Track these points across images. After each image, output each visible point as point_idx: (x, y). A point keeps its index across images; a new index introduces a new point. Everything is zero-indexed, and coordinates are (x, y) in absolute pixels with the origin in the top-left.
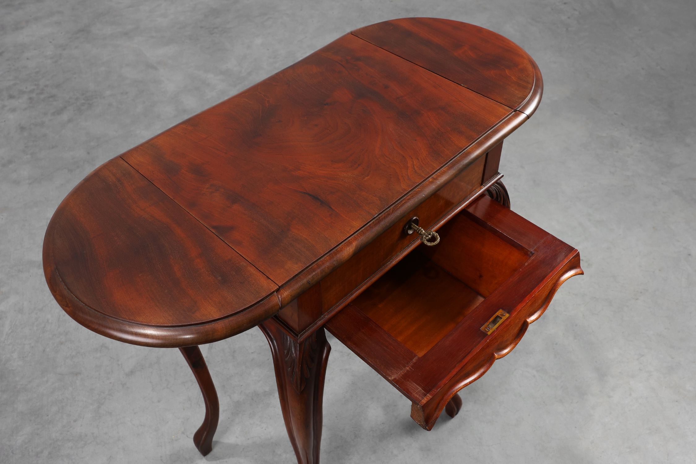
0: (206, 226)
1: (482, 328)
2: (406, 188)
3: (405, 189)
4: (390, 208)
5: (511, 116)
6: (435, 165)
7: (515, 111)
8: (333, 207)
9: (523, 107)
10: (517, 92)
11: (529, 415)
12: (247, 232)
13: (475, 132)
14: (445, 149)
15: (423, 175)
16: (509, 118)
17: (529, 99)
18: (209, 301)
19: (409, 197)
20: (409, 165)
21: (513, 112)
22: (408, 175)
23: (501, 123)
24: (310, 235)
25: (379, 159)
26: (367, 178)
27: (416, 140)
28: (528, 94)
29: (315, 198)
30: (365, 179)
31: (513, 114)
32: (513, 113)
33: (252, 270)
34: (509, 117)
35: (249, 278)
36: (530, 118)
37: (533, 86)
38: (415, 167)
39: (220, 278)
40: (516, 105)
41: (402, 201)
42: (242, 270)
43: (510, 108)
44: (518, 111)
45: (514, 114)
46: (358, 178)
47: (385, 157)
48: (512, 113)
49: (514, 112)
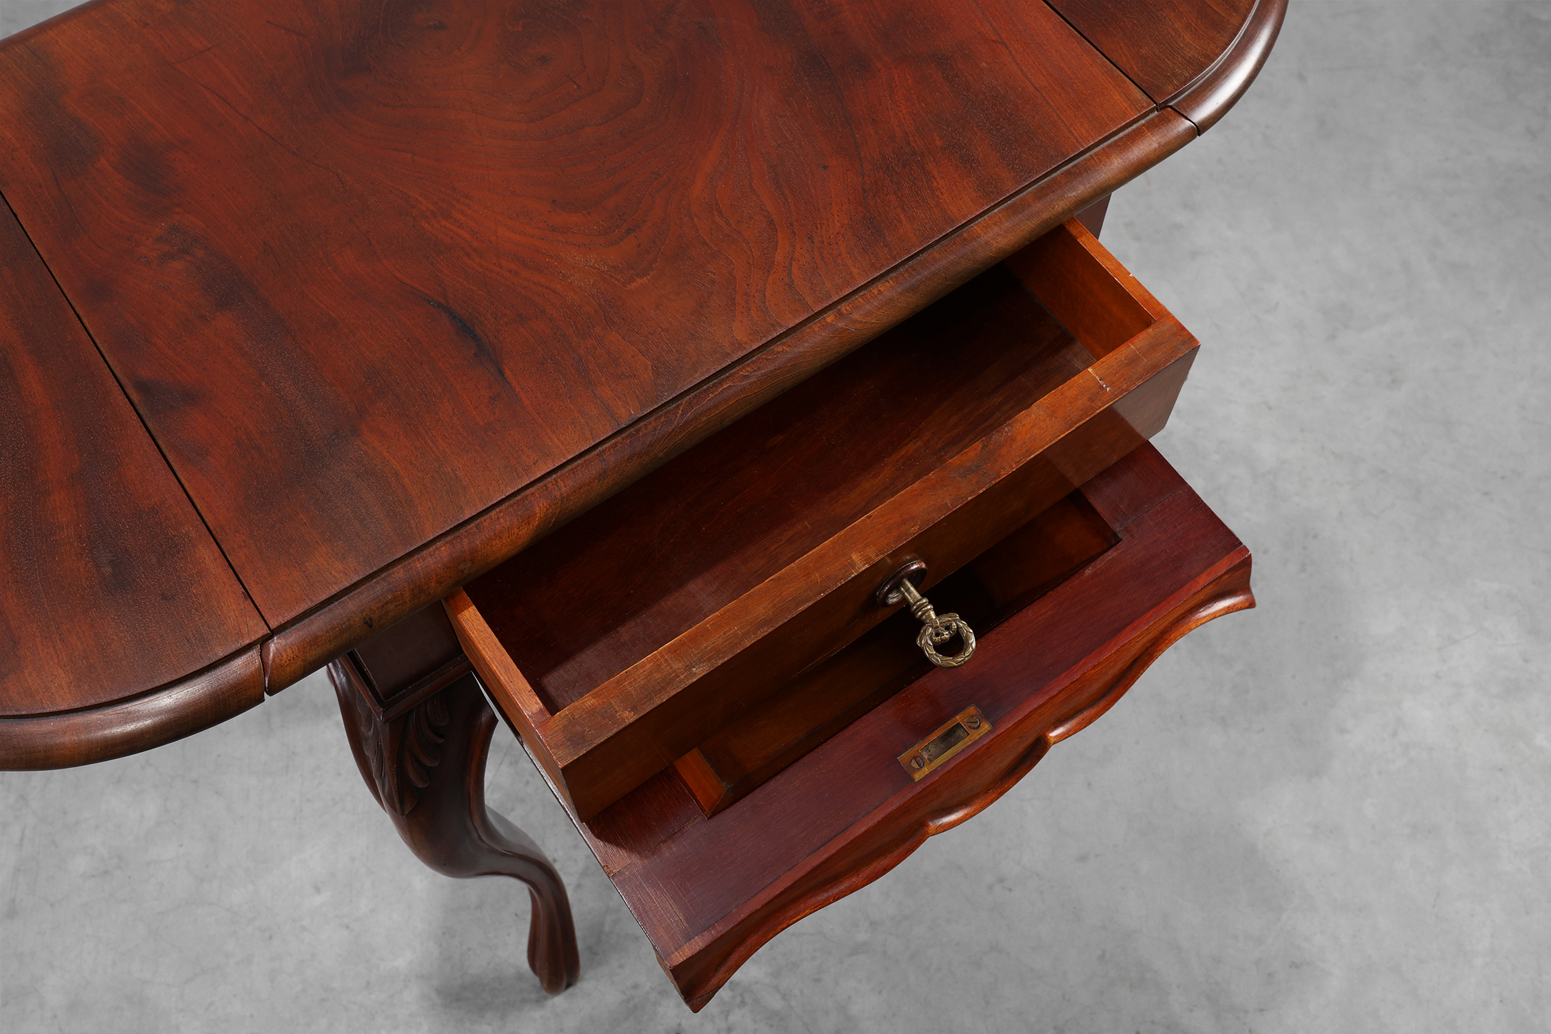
0: (119, 375)
1: (904, 757)
2: (745, 339)
3: (739, 344)
4: (679, 402)
5: (1144, 125)
6: (855, 271)
7: (1163, 107)
8: (508, 373)
9: (1189, 95)
10: (1187, 37)
11: (1137, 742)
12: (231, 418)
13: (1013, 168)
14: (902, 216)
15: (809, 299)
16: (1134, 131)
17: (1217, 70)
18: (54, 647)
19: (749, 369)
20: (778, 257)
21: (1152, 111)
22: (764, 295)
23: (1105, 144)
24: (411, 463)
25: (695, 219)
26: (639, 281)
27: (825, 167)
28: (1217, 51)
29: (466, 329)
30: (634, 285)
31: (1152, 120)
32: (1152, 116)
33: (207, 555)
34: (1134, 127)
35: (192, 585)
36: (1204, 131)
37: (1244, 20)
38: (795, 270)
39: (107, 570)
40: (1170, 88)
41: (720, 383)
42: (178, 552)
43: (1145, 97)
44: (1171, 107)
45: (1157, 116)
46: (611, 277)
47: (715, 213)
48: (1148, 115)
49: (1158, 111)
